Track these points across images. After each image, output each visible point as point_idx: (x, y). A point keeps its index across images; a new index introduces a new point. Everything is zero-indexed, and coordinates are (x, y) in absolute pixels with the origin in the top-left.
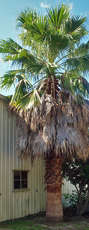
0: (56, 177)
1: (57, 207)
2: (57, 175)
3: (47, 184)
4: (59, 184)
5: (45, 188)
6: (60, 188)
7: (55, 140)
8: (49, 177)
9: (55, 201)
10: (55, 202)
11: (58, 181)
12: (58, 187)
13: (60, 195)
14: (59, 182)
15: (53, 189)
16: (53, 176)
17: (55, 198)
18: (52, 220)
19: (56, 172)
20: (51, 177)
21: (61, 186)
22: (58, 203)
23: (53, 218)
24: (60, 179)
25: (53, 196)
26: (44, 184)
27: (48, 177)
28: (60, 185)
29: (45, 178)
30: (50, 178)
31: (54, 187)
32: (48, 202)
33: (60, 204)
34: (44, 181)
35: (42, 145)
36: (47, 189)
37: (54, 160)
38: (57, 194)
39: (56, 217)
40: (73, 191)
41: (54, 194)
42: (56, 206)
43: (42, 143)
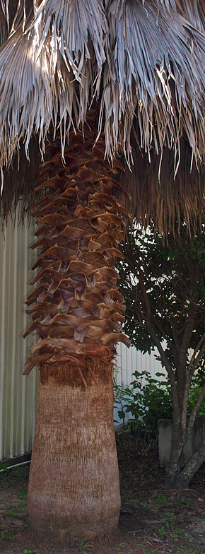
0: (87, 303)
1: (91, 464)
2: (95, 291)
3: (43, 336)
4: (105, 338)
5: (29, 360)
6: (110, 361)
7: (105, 65)
8: (56, 298)
9: (84, 431)
10: (79, 434)
11: (103, 322)
12: (97, 356)
13: (105, 401)
14: (106, 331)
15: (74, 365)
16: (77, 298)
17: (83, 414)
18: (63, 532)
19: (92, 276)
20: (66, 303)
21: (114, 351)
22: (98, 441)
23: (66, 522)
24: (112, 312)
25: (71, 401)
26: (25, 340)
27: (48, 299)
28: (108, 343)
29: (32, 307)
30: (59, 307)
31: (80, 357)
32: (44, 432)
33: (105, 443)
34: (26, 321)
35: (24, 99)
36: (42, 364)
37: (84, 214)
38: (93, 392)
39: (85, 518)
40: (137, 374)
41: (77, 391)
42: (87, 456)
43: (22, 91)
